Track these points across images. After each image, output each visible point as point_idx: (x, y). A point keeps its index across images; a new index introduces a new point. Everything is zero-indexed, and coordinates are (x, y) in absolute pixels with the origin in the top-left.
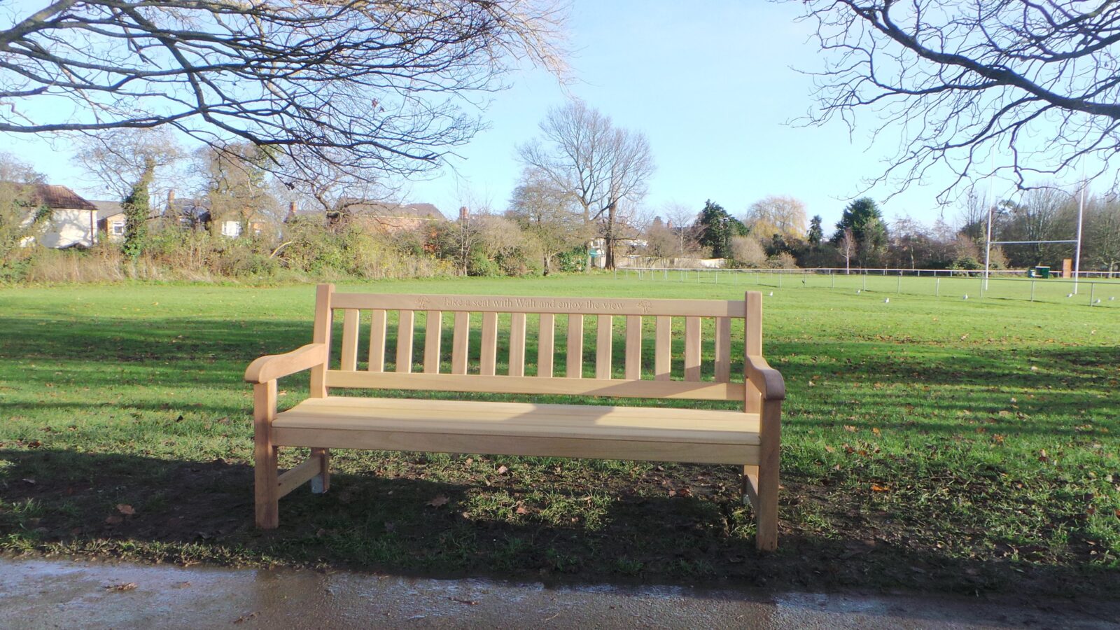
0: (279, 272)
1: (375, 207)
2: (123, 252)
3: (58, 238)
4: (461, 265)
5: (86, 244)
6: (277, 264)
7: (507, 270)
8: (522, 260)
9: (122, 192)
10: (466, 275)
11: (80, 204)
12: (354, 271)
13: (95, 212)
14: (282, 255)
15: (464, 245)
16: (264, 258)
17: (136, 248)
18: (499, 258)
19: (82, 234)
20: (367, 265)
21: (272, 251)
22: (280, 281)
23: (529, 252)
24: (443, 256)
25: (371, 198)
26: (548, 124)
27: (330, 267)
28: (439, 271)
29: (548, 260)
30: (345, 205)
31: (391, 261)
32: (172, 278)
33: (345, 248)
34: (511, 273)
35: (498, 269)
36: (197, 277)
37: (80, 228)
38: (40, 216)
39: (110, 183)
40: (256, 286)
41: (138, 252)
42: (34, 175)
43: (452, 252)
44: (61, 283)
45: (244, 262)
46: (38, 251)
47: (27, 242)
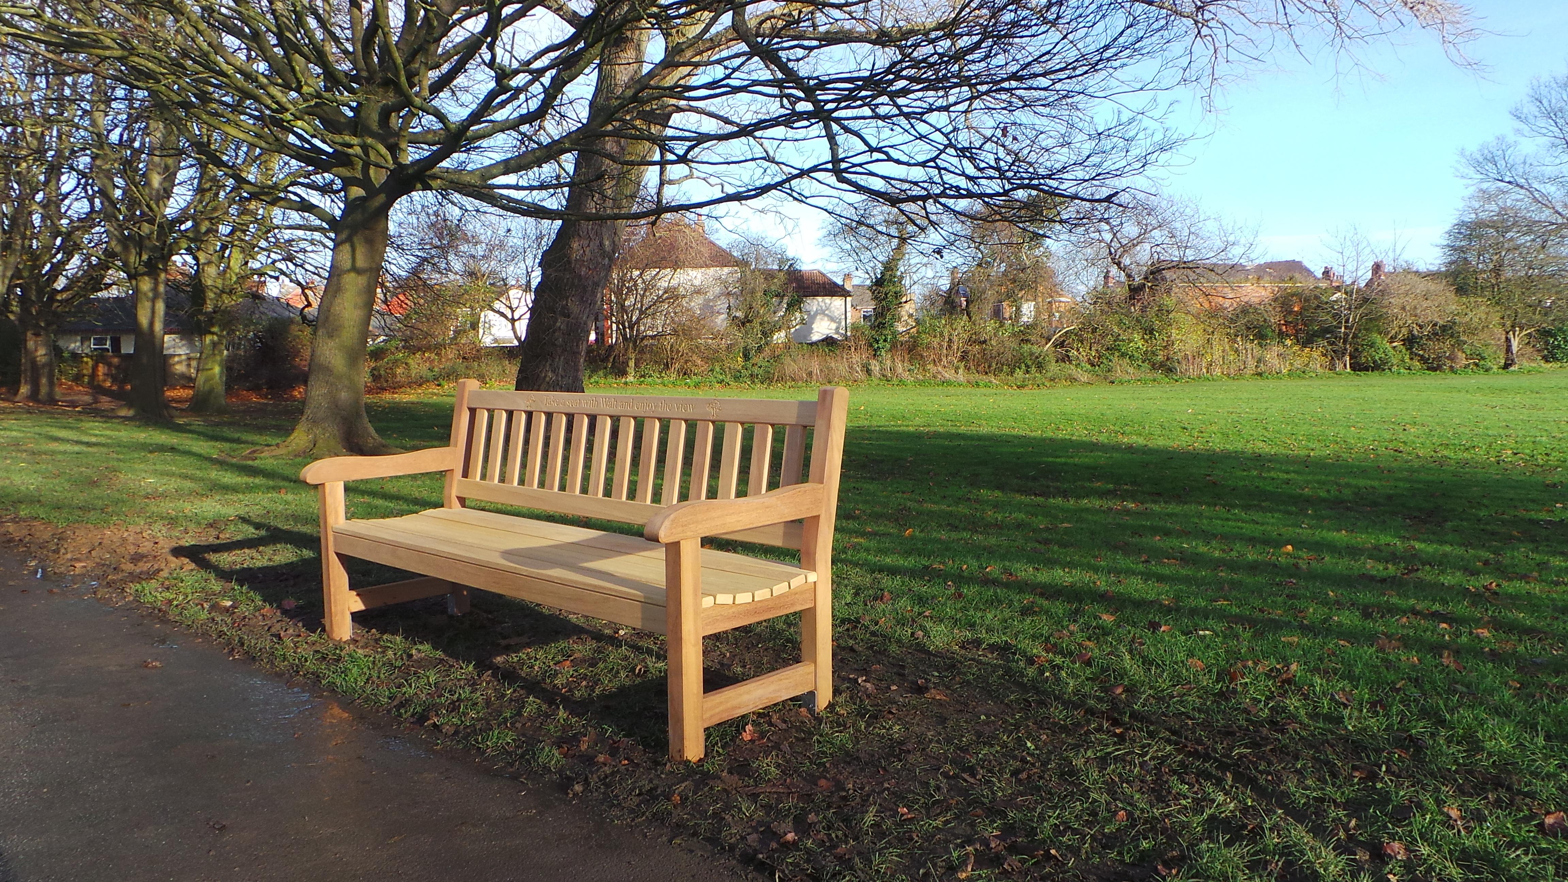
0: (1053, 368)
1: (1198, 271)
2: (871, 345)
3: (810, 331)
4: (1338, 354)
5: (836, 336)
6: (1051, 358)
7: (1423, 359)
8: (1460, 344)
9: (872, 274)
10: (1348, 370)
11: (833, 290)
12: (1162, 365)
13: (849, 299)
14: (1062, 344)
15: (1347, 321)
16: (1035, 349)
17: (885, 341)
18: (1410, 341)
19: (834, 326)
20: (1180, 355)
21: (1048, 340)
22: (1052, 380)
23: (1472, 331)
24: (1307, 341)
25: (1191, 258)
26: (1531, 109)
27: (1127, 360)
28: (1298, 363)
29: (1515, 344)
30: (1156, 272)
31: (1219, 348)
32: (920, 377)
33: (1151, 333)
34: (1433, 366)
35: (1407, 358)
36: (949, 374)
37: (832, 319)
38: (792, 306)
39: (861, 264)
40: (1018, 387)
41: (888, 346)
42: (788, 260)
43: (1325, 331)
44: (800, 383)
45: (1008, 355)
46: (787, 346)
47: (779, 337)
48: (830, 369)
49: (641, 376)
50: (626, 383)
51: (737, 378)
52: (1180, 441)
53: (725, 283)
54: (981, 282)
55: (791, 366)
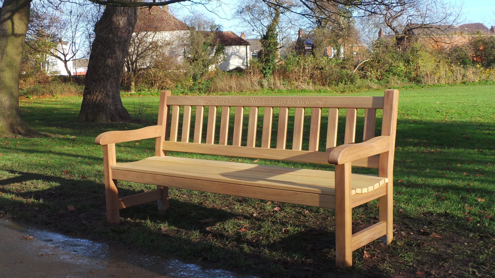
0: (359, 81)
1: (432, 29)
2: (262, 72)
3: (228, 64)
5: (242, 67)
6: (358, 76)
9: (261, 33)
11: (239, 41)
12: (414, 79)
13: (248, 47)
14: (363, 69)
16: (349, 72)
17: (269, 69)
19: (241, 61)
20: (423, 74)
21: (355, 67)
22: (359, 88)
24: (488, 65)
25: (428, 23)
27: (396, 77)
28: (484, 77)
30: (410, 30)
31: (443, 70)
32: (289, 88)
33: (408, 62)
36: (304, 86)
37: (240, 57)
38: (219, 51)
39: (255, 27)
40: (341, 92)
41: (271, 72)
42: (215, 26)
44: (226, 93)
45: (335, 75)
46: (217, 73)
47: (212, 68)
48: (241, 85)
49: (139, 91)
50: (131, 95)
51: (191, 90)
52: (438, 118)
53: (182, 39)
54: (320, 36)
55: (221, 83)
